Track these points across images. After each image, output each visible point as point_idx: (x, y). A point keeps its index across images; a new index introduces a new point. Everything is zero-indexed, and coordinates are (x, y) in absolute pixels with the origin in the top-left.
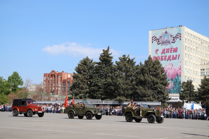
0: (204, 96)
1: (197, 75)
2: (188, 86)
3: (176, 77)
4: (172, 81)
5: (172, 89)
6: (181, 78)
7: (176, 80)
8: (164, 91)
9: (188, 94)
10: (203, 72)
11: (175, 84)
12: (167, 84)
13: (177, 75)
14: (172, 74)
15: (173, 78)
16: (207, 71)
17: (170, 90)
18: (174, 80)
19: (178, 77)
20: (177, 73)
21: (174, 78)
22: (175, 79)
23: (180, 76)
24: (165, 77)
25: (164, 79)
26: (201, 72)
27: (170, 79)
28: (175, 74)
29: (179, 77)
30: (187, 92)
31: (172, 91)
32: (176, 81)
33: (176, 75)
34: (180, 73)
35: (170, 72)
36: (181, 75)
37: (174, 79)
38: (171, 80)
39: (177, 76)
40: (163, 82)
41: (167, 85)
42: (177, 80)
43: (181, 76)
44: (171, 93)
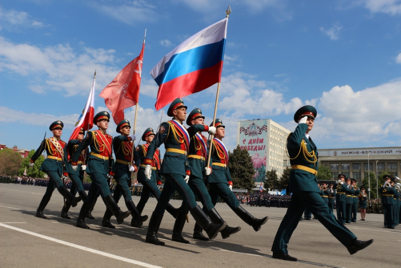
1: (280, 165)
2: (272, 175)
8: (250, 179)
11: (260, 173)
12: (254, 173)
17: (256, 179)
19: (263, 167)
21: (259, 168)
25: (251, 167)
26: (284, 163)
27: (256, 168)
28: (260, 163)
30: (271, 181)
32: (261, 170)
34: (265, 163)
35: (256, 162)
40: (250, 170)
43: (266, 166)
44: (257, 182)
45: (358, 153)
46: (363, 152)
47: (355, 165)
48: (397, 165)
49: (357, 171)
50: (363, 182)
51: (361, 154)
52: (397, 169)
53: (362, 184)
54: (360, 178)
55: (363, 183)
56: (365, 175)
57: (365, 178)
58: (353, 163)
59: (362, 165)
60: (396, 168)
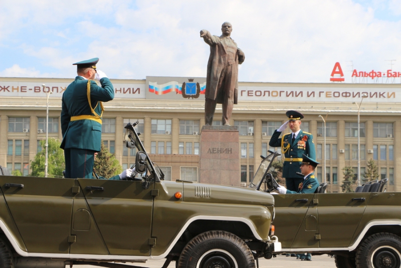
45: (23, 89)
46: (37, 89)
47: (15, 122)
48: (115, 124)
49: (22, 136)
50: (34, 164)
51: (30, 94)
52: (115, 133)
53: (31, 171)
54: (27, 155)
55: (33, 167)
56: (39, 146)
57: (38, 155)
58: (9, 117)
59: (34, 120)
60: (113, 131)
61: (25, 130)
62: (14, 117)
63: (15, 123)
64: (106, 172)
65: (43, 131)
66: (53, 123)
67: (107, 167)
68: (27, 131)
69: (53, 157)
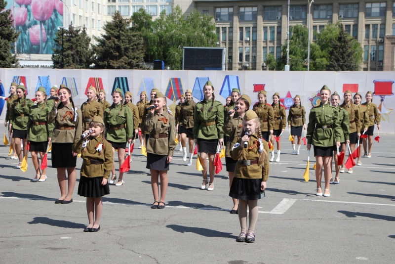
0: (103, 61)
1: (99, 12)
2: (70, 40)
3: (53, 17)
4: (44, 25)
5: (44, 44)
6: (64, 18)
7: (52, 22)
8: (5, 52)
9: (71, 58)
10: (112, 6)
11: (50, 31)
12: (14, 35)
13: (55, 11)
14: (42, 8)
15: (45, 17)
16: (120, 4)
17: (39, 46)
18: (48, 23)
19: (56, 16)
20: (55, 6)
21: (46, 19)
22: (50, 20)
23: (62, 15)
24: (8, 18)
25: (5, 23)
26: (109, 6)
27: (38, 20)
28: (49, 7)
29: (59, 17)
30: (69, 52)
31: (44, 49)
32: (51, 24)
33: (53, 10)
34: (62, 6)
35: (38, 4)
36: (64, 11)
37: (47, 21)
38: (41, 22)
39: (54, 13)
40: (3, 30)
41: (14, 38)
42: (55, 23)
43: (64, 14)
44: (42, 53)
49: (275, 23)
50: (284, 48)
53: (282, 54)
55: (283, 51)
59: (285, 9)
61: (277, 18)
62: (268, 6)
63: (269, 11)
64: (345, 55)
65: (293, 18)
66: (301, 10)
67: (346, 50)
68: (279, 18)
69: (301, 42)
